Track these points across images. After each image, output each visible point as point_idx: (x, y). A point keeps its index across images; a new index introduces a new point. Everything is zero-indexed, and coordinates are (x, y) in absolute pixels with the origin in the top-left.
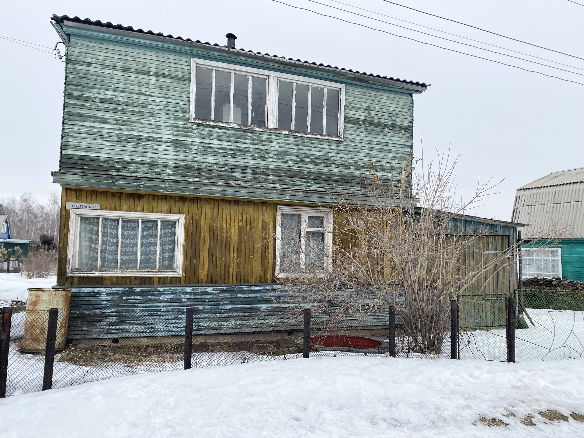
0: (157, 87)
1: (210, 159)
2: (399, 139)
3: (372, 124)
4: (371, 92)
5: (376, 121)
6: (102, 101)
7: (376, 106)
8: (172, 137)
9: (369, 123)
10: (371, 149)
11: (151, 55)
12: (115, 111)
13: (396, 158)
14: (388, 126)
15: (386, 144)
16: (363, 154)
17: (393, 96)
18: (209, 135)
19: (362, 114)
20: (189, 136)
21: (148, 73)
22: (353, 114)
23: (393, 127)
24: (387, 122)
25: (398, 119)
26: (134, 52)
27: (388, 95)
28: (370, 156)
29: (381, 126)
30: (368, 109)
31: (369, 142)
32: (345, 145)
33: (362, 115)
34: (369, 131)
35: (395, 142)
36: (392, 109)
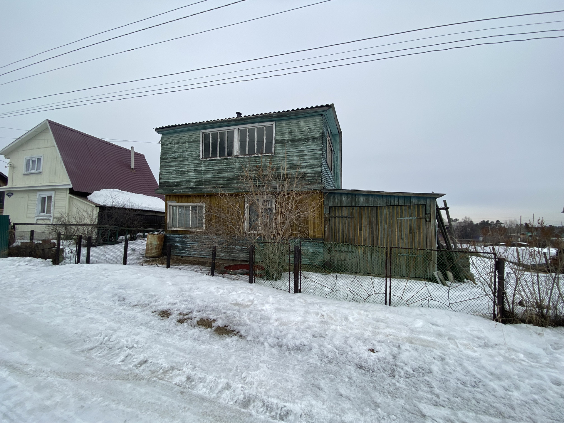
0: (189, 147)
1: (209, 176)
2: (313, 146)
3: (293, 141)
4: (292, 121)
5: (296, 138)
6: (171, 158)
7: (296, 129)
8: (194, 169)
9: (291, 141)
10: (292, 156)
11: (186, 134)
12: (175, 161)
13: (310, 159)
14: (304, 140)
15: (303, 151)
16: (287, 160)
17: (308, 119)
18: (208, 164)
19: (286, 136)
20: (201, 167)
21: (185, 143)
22: (280, 138)
23: (308, 139)
24: (303, 136)
25: (311, 134)
26: (181, 135)
27: (304, 120)
28: (293, 160)
29: (300, 140)
30: (290, 132)
31: (291, 152)
32: (276, 157)
33: (286, 137)
34: (291, 146)
35: (310, 149)
36: (307, 128)
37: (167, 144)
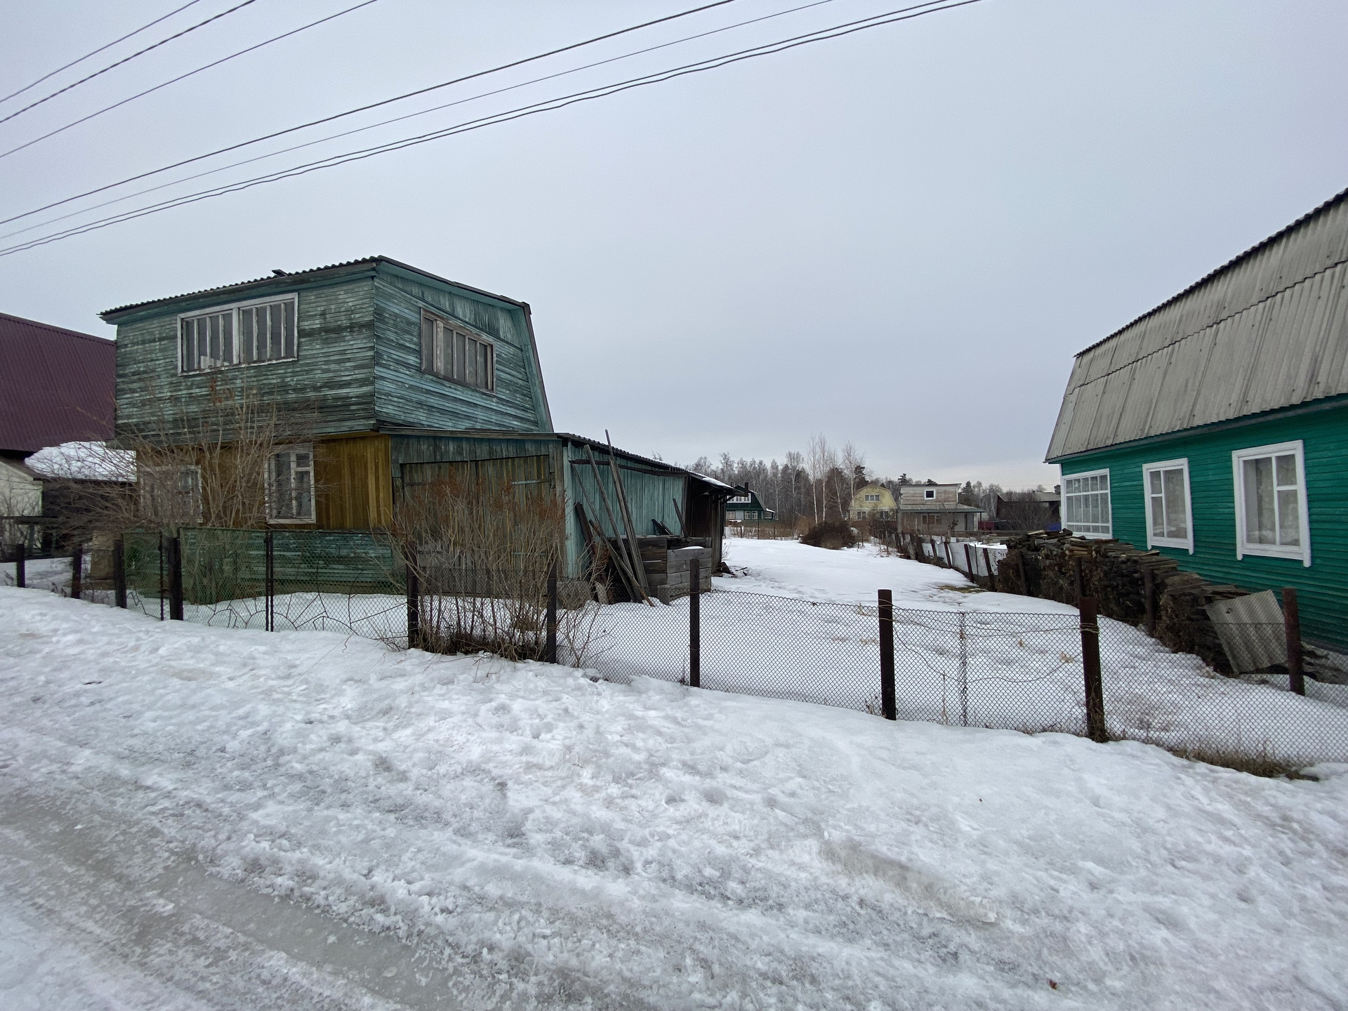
0: (161, 350)
1: (194, 408)
2: (359, 342)
3: (327, 330)
4: (326, 291)
5: (332, 325)
7: (333, 307)
8: (169, 394)
9: (325, 332)
10: (327, 363)
11: (156, 323)
13: (356, 367)
14: (346, 328)
15: (343, 352)
16: (319, 372)
17: (350, 287)
18: (192, 385)
19: (317, 322)
20: (180, 390)
21: (154, 341)
22: (307, 325)
23: (351, 328)
24: (345, 323)
25: (357, 316)
26: (146, 324)
27: (345, 288)
28: (328, 371)
29: (339, 330)
30: (323, 314)
31: (327, 355)
32: (303, 365)
33: (317, 324)
34: (325, 342)
35: (355, 346)
36: (350, 304)
37: (126, 346)
